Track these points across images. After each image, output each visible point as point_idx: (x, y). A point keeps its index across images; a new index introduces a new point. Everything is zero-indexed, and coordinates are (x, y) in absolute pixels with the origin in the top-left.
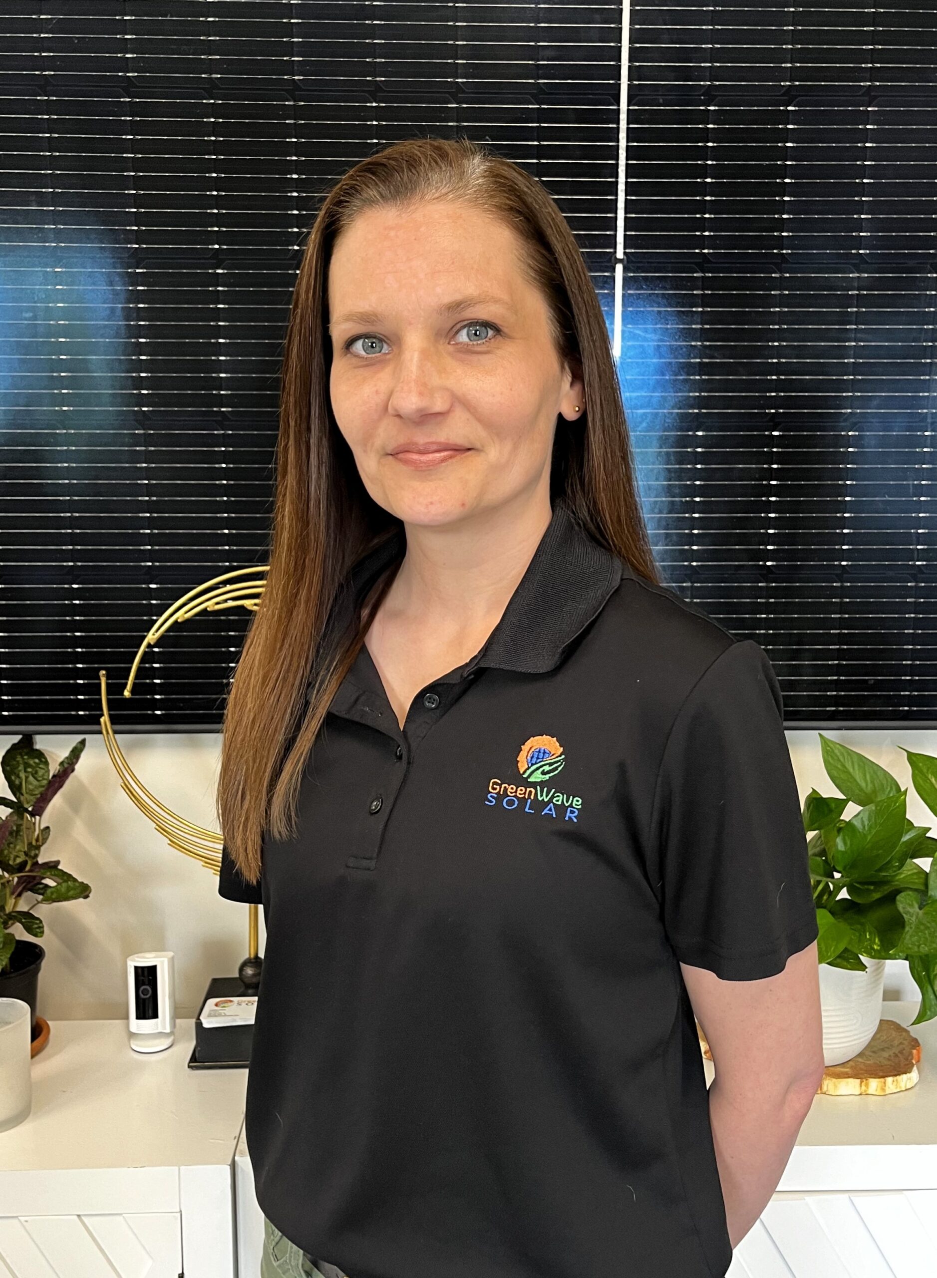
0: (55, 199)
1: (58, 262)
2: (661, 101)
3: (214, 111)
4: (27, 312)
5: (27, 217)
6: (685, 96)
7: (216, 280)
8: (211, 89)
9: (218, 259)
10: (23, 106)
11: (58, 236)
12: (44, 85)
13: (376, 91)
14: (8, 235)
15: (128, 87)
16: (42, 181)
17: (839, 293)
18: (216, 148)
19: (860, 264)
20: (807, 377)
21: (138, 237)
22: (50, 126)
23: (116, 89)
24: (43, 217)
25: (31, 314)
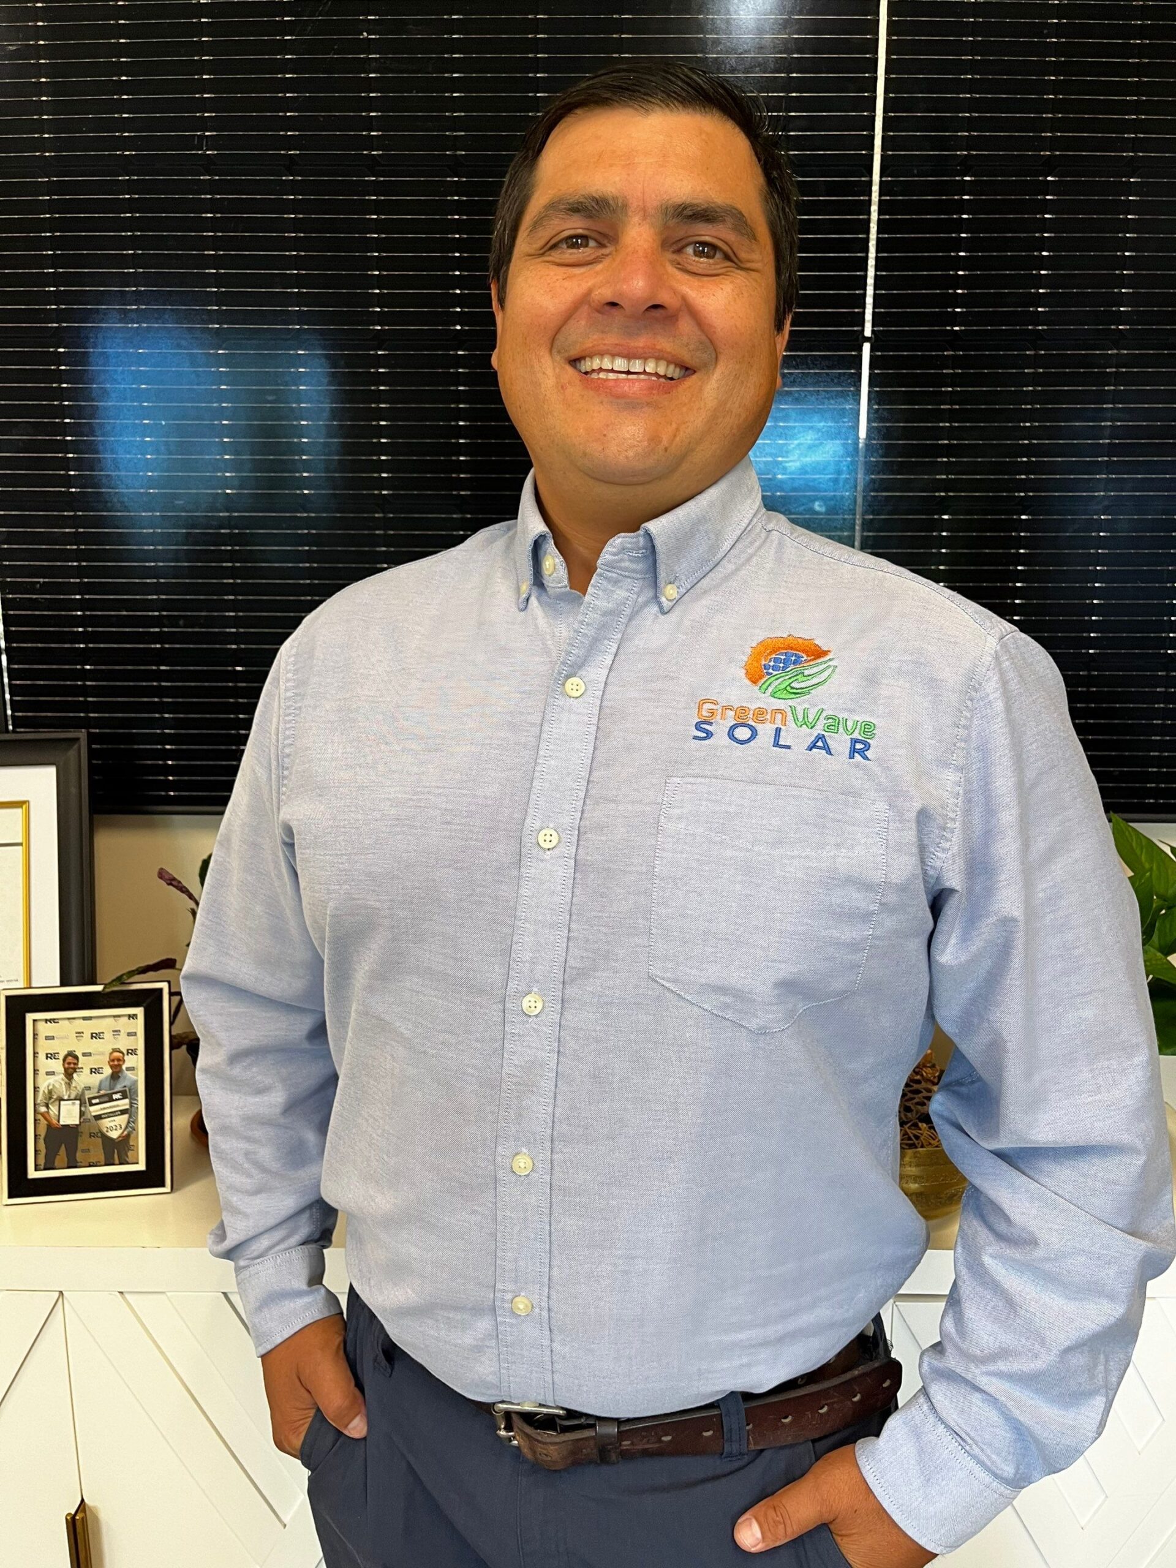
2: (916, 172)
3: (457, 188)
6: (941, 166)
8: (456, 166)
9: (458, 340)
12: (290, 165)
15: (373, 167)
17: (1096, 370)
19: (1119, 341)
20: (1060, 459)
22: (295, 207)
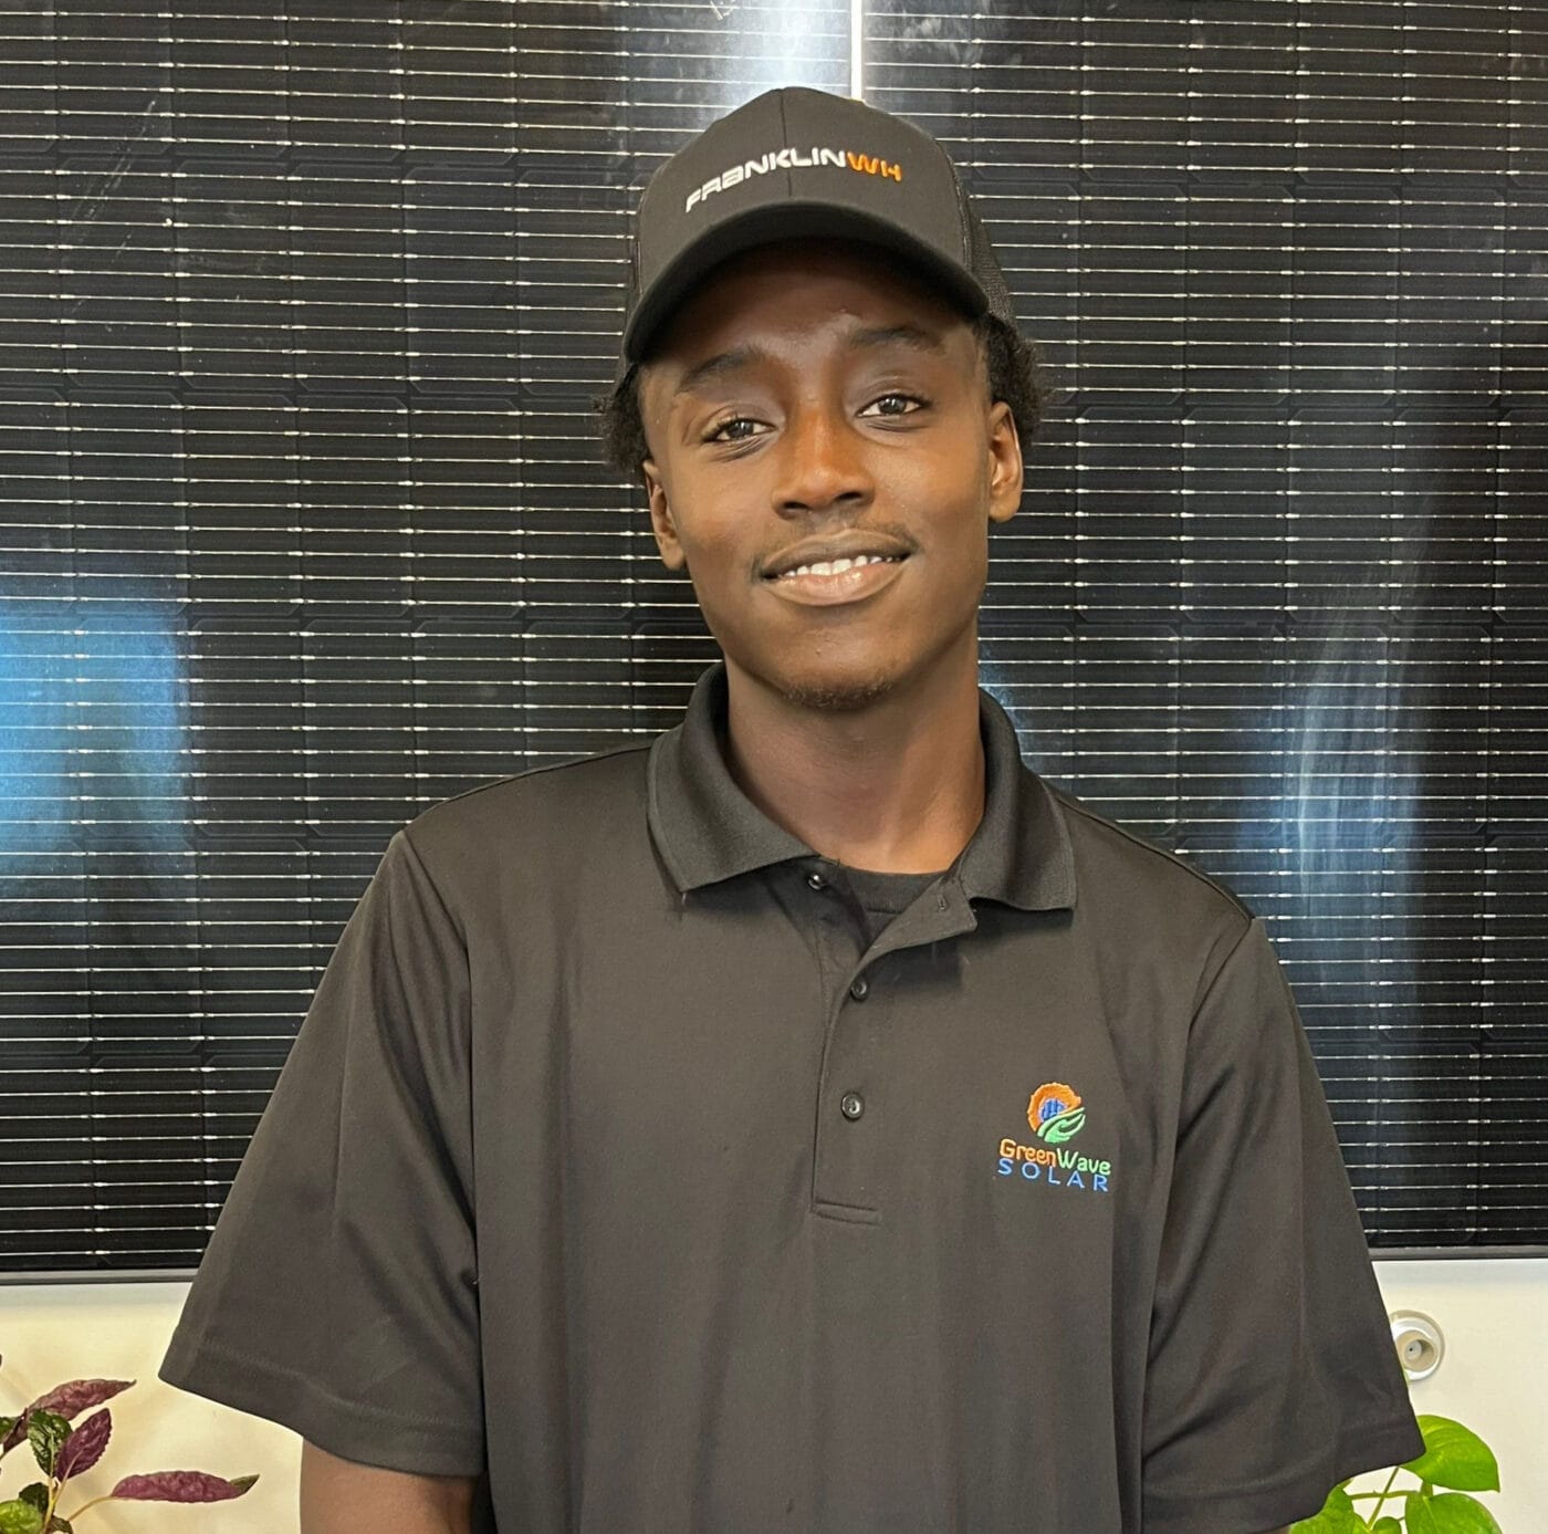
0: (77, 538)
1: (82, 622)
3: (298, 421)
4: (33, 690)
5: (37, 561)
7: (300, 646)
8: (296, 393)
9: (302, 618)
10: (33, 415)
11: (81, 587)
12: (66, 387)
13: (520, 397)
14: (8, 586)
15: (181, 389)
16: (57, 513)
17: (1155, 662)
18: (300, 469)
19: (1180, 624)
21: (192, 588)
22: (70, 441)
23: (164, 393)
24: (58, 562)
25: (40, 693)
